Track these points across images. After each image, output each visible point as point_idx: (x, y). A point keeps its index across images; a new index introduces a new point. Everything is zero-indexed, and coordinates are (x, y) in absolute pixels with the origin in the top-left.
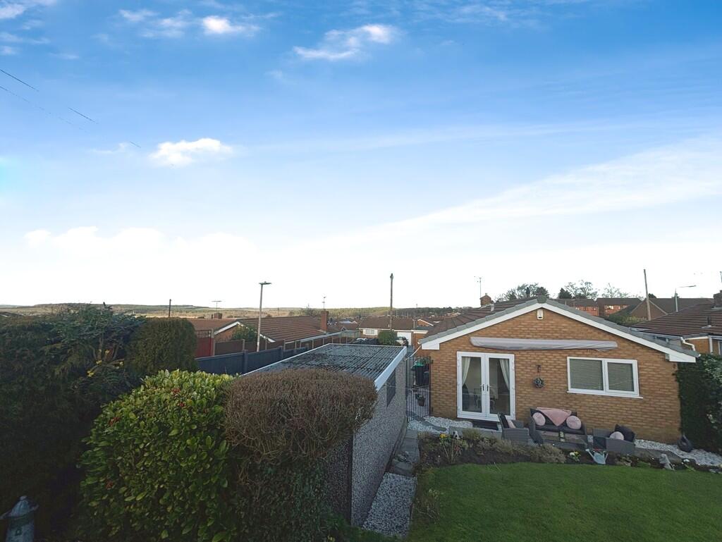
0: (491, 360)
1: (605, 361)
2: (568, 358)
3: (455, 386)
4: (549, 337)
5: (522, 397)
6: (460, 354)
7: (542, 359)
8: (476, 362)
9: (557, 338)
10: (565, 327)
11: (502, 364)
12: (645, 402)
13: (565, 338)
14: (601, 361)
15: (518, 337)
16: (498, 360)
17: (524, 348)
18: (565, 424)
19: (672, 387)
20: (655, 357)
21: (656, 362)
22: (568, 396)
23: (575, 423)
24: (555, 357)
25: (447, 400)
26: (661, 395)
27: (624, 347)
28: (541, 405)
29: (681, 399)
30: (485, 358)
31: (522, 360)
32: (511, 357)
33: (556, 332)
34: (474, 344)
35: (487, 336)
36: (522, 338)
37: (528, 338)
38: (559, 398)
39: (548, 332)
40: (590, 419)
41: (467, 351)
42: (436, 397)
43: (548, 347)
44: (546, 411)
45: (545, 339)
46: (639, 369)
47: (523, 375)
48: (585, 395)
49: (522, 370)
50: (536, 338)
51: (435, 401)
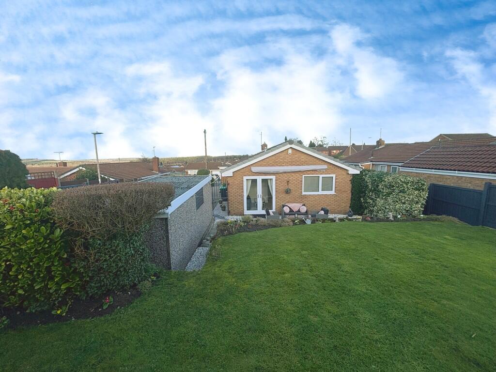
0: (263, 180)
1: (321, 176)
2: (303, 176)
3: (243, 197)
4: (294, 165)
5: (279, 199)
6: (245, 178)
7: (290, 177)
8: (254, 182)
9: (298, 165)
10: (303, 159)
11: (269, 181)
12: (337, 196)
13: (302, 165)
14: (319, 176)
15: (277, 165)
16: (266, 180)
17: (280, 172)
18: (299, 211)
19: (349, 187)
20: (344, 172)
21: (343, 175)
22: (302, 196)
23: (304, 209)
24: (297, 176)
25: (238, 205)
26: (344, 191)
27: (330, 168)
28: (288, 202)
29: (352, 193)
30: (259, 179)
31: (280, 179)
32: (273, 177)
33: (298, 161)
34: (254, 171)
35: (261, 166)
36: (279, 166)
37: (283, 166)
38: (298, 198)
39: (294, 162)
40: (312, 207)
41: (249, 175)
42: (232, 204)
43: (293, 171)
44: (290, 205)
45: (292, 166)
46: (336, 179)
47: (280, 187)
48: (310, 195)
49: (279, 184)
50: (288, 166)
51: (231, 207)
